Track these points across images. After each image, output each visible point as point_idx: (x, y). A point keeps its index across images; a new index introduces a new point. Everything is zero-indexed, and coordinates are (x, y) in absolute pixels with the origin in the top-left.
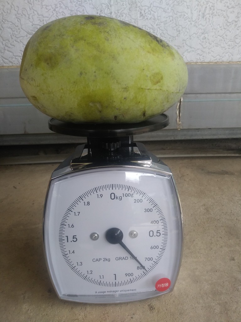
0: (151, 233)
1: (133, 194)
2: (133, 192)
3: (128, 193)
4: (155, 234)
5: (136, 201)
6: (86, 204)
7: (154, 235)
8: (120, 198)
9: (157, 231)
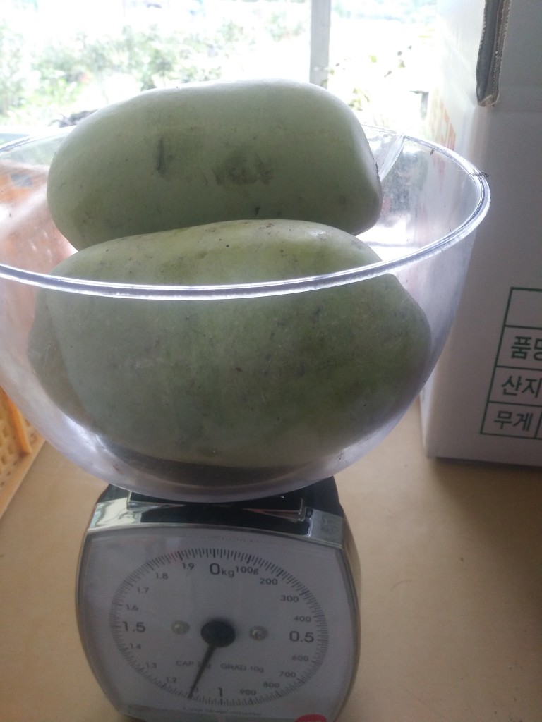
0: (294, 636)
1: (257, 569)
2: (257, 566)
3: (247, 566)
4: (302, 636)
5: (265, 582)
6: (161, 576)
7: (300, 639)
8: (231, 573)
9: (307, 633)
